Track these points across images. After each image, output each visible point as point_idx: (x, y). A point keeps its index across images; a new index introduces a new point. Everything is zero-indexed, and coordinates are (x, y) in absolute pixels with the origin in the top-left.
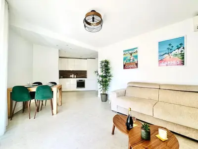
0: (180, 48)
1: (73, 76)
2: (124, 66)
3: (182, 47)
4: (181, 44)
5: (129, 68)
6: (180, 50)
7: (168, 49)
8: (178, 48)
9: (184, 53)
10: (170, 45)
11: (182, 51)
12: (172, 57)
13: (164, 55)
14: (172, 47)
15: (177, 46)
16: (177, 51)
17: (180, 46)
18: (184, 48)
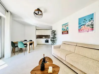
0: (91, 21)
1: (44, 37)
2: (62, 32)
3: (92, 20)
4: (92, 19)
5: (64, 34)
6: (91, 22)
7: (84, 22)
8: (90, 21)
9: (93, 24)
10: (85, 19)
11: (92, 23)
12: (86, 27)
13: (81, 26)
14: (86, 21)
15: (89, 20)
16: (89, 23)
17: (91, 20)
18: (93, 21)
